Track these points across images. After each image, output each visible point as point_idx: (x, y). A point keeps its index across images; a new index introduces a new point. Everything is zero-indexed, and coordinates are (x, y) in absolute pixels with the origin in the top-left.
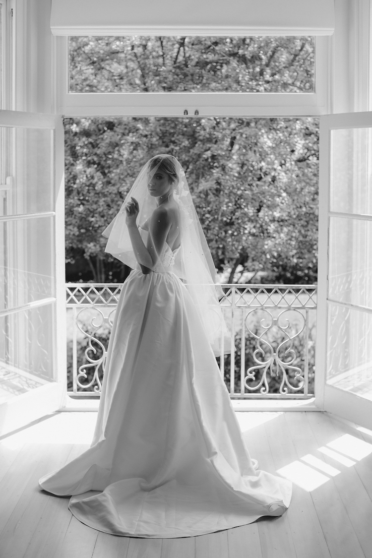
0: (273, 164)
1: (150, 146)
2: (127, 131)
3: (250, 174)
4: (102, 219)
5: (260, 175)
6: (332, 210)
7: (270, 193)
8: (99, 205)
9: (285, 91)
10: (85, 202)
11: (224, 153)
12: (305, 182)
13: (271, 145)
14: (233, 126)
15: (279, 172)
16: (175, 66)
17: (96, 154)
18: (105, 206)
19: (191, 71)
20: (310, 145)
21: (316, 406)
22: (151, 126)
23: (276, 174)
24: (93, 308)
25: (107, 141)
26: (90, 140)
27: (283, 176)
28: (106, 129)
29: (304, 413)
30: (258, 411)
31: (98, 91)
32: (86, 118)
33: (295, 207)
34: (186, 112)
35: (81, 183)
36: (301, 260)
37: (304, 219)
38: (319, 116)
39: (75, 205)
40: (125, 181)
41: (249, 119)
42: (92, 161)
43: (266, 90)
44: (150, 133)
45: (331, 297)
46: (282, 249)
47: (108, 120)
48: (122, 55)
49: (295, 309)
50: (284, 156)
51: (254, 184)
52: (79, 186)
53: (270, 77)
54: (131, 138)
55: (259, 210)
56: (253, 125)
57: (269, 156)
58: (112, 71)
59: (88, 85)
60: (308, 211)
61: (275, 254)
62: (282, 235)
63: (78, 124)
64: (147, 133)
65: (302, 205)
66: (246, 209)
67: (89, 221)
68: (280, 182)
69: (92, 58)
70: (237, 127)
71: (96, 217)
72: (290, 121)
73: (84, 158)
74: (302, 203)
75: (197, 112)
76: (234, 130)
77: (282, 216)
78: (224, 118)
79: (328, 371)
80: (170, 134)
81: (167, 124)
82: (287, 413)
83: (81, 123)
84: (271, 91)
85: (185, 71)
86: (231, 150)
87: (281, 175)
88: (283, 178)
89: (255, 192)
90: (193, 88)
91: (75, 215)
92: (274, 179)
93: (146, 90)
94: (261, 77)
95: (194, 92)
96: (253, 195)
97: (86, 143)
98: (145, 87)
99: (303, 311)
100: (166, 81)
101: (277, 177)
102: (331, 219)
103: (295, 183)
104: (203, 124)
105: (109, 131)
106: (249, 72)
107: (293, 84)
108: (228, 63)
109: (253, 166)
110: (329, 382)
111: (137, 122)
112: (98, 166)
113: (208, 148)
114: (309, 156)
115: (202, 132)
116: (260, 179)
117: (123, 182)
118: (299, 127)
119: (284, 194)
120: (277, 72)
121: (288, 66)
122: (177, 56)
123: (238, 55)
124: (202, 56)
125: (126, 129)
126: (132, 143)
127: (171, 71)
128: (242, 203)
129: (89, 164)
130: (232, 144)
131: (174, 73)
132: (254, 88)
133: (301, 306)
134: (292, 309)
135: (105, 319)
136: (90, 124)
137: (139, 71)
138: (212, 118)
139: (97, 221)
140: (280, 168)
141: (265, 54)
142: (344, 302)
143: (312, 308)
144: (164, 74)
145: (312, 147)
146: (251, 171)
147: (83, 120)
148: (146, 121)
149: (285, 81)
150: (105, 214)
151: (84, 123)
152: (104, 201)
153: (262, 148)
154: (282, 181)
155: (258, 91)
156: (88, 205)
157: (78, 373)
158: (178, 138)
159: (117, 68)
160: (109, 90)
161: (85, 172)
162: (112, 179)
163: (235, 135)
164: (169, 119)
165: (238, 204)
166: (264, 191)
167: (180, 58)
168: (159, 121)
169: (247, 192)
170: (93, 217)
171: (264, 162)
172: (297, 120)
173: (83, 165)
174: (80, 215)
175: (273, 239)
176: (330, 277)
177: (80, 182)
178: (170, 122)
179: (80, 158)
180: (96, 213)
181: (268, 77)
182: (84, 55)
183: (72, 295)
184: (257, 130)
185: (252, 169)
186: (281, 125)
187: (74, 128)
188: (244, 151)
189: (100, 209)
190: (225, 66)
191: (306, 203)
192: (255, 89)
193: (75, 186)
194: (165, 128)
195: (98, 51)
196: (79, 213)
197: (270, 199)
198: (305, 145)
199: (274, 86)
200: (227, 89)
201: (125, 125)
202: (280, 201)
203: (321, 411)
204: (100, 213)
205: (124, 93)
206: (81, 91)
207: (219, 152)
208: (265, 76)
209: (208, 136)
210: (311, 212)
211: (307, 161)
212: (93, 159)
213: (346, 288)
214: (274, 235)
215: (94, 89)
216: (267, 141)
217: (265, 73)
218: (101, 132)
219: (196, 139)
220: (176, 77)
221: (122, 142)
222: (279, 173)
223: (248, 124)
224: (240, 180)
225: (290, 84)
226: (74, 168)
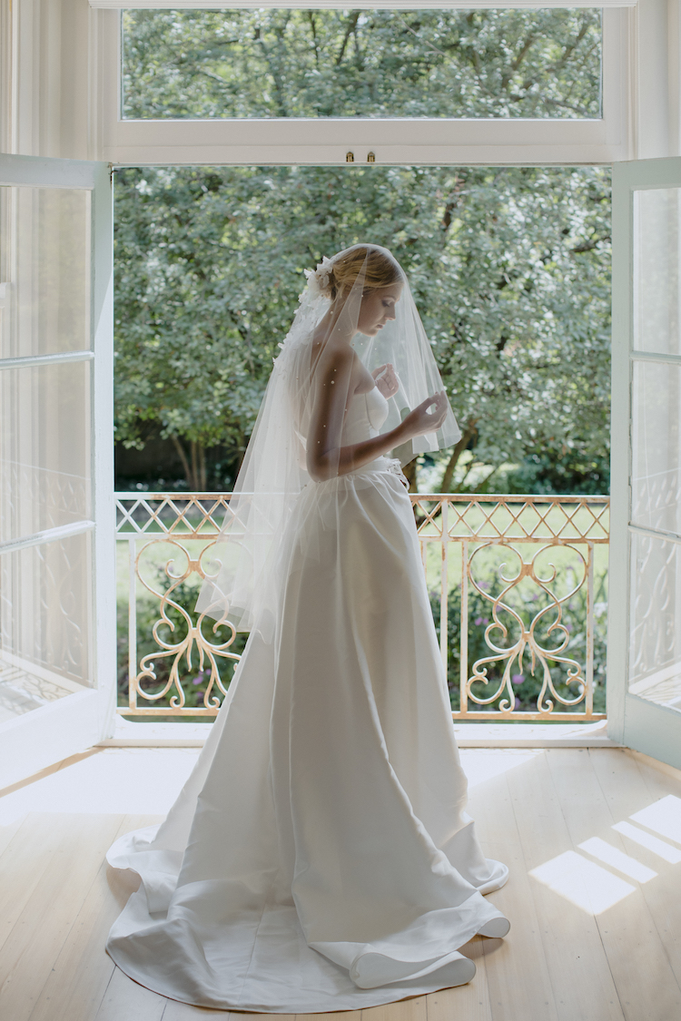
0: (528, 255)
1: (289, 221)
2: (245, 194)
3: (483, 275)
4: (197, 364)
5: (503, 277)
6: (636, 348)
7: (521, 313)
8: (191, 337)
9: (551, 116)
10: (163, 331)
11: (431, 236)
12: (589, 291)
13: (522, 219)
14: (450, 182)
15: (540, 272)
16: (338, 68)
17: (185, 237)
18: (202, 337)
19: (369, 79)
20: (600, 219)
21: (609, 737)
22: (291, 184)
23: (534, 276)
24: (168, 540)
25: (208, 213)
26: (174, 211)
27: (546, 279)
28: (204, 188)
29: (585, 751)
30: (495, 748)
31: (191, 115)
32: (165, 169)
33: (570, 339)
34: (350, 156)
35: (156, 294)
36: (582, 444)
37: (588, 363)
38: (611, 163)
39: (143, 337)
40: (240, 289)
41: (479, 170)
42: (177, 251)
43: (512, 113)
44: (289, 196)
45: (635, 520)
46: (544, 422)
47: (210, 171)
48: (237, 48)
49: (567, 542)
50: (549, 241)
51: (491, 296)
52: (153, 299)
53: (521, 88)
54: (253, 206)
55: (500, 347)
56: (489, 180)
57: (519, 241)
58: (219, 78)
59: (170, 106)
60: (594, 348)
61: (533, 432)
62: (545, 394)
63: (150, 180)
64: (283, 197)
65: (585, 336)
66: (475, 345)
67: (170, 367)
68: (541, 291)
69: (177, 53)
70: (458, 184)
71: (185, 360)
72: (557, 173)
73: (162, 245)
74: (583, 331)
75: (371, 157)
76: (451, 191)
77: (545, 357)
78: (432, 168)
79: (633, 667)
80: (329, 197)
81: (321, 180)
82: (551, 750)
83: (157, 179)
84: (522, 115)
85: (357, 78)
86: (445, 230)
87: (542, 277)
88: (547, 284)
89: (493, 310)
90: (373, 111)
91: (145, 356)
92: (529, 287)
93: (283, 114)
94: (504, 90)
95: (373, 119)
96: (489, 315)
97: (166, 215)
98: (281, 108)
99: (583, 548)
100: (320, 97)
101: (536, 282)
102: (636, 365)
103: (570, 293)
104: (390, 179)
105: (211, 193)
106: (480, 80)
107: (565, 103)
108: (439, 62)
109: (487, 260)
110: (634, 689)
111: (264, 177)
112: (189, 261)
113: (400, 225)
114: (597, 241)
115: (389, 195)
116: (502, 285)
117: (236, 291)
118: (577, 185)
119: (549, 315)
120: (533, 81)
121: (554, 67)
122: (343, 49)
123: (459, 48)
124: (390, 49)
125: (242, 188)
126: (254, 215)
127: (329, 78)
128: (467, 332)
129: (171, 257)
130: (448, 219)
131: (334, 81)
132: (491, 110)
133: (579, 537)
134: (560, 542)
135: (193, 562)
136: (173, 181)
137: (270, 79)
138: (408, 168)
139: (186, 367)
140: (540, 264)
141: (511, 45)
142: (663, 530)
143: (601, 541)
144: (316, 83)
145: (603, 224)
146: (485, 271)
147: (161, 173)
148: (283, 174)
149: (550, 97)
150: (202, 353)
151: (162, 178)
152: (200, 329)
153: (505, 224)
154: (545, 289)
155: (497, 115)
156: (169, 336)
157: (139, 670)
158: (342, 206)
159: (226, 72)
160: (212, 113)
161: (164, 272)
162: (215, 285)
163: (454, 201)
164: (325, 170)
165: (461, 334)
166: (509, 308)
167: (350, 54)
168: (306, 173)
169: (477, 311)
170: (178, 359)
171: (510, 252)
172: (573, 171)
173: (160, 260)
174: (153, 355)
175: (528, 403)
176: (634, 480)
177: (154, 291)
178: (326, 175)
179: (154, 244)
180: (185, 352)
181: (516, 89)
182: (164, 49)
183: (128, 515)
184: (495, 190)
185: (486, 265)
186: (541, 182)
187: (143, 187)
188: (471, 231)
189: (193, 345)
190: (434, 69)
191: (591, 332)
192: (491, 113)
193: (145, 300)
194: (319, 186)
195: (189, 39)
196: (153, 352)
197: (522, 324)
198: (590, 220)
199: (529, 105)
200: (437, 113)
201: (242, 181)
202: (540, 329)
203: (617, 748)
204: (192, 351)
205: (240, 119)
206: (159, 115)
207: (423, 233)
208: (511, 87)
209: (400, 202)
210: (601, 348)
211: (595, 251)
212: (180, 248)
213: (667, 500)
214: (530, 395)
215: (184, 112)
216: (514, 212)
217: (511, 81)
218: (197, 194)
219: (377, 207)
220: (339, 89)
221: (235, 214)
222: (538, 274)
223: (480, 179)
224: (462, 288)
225: (558, 103)
226: (142, 264)
